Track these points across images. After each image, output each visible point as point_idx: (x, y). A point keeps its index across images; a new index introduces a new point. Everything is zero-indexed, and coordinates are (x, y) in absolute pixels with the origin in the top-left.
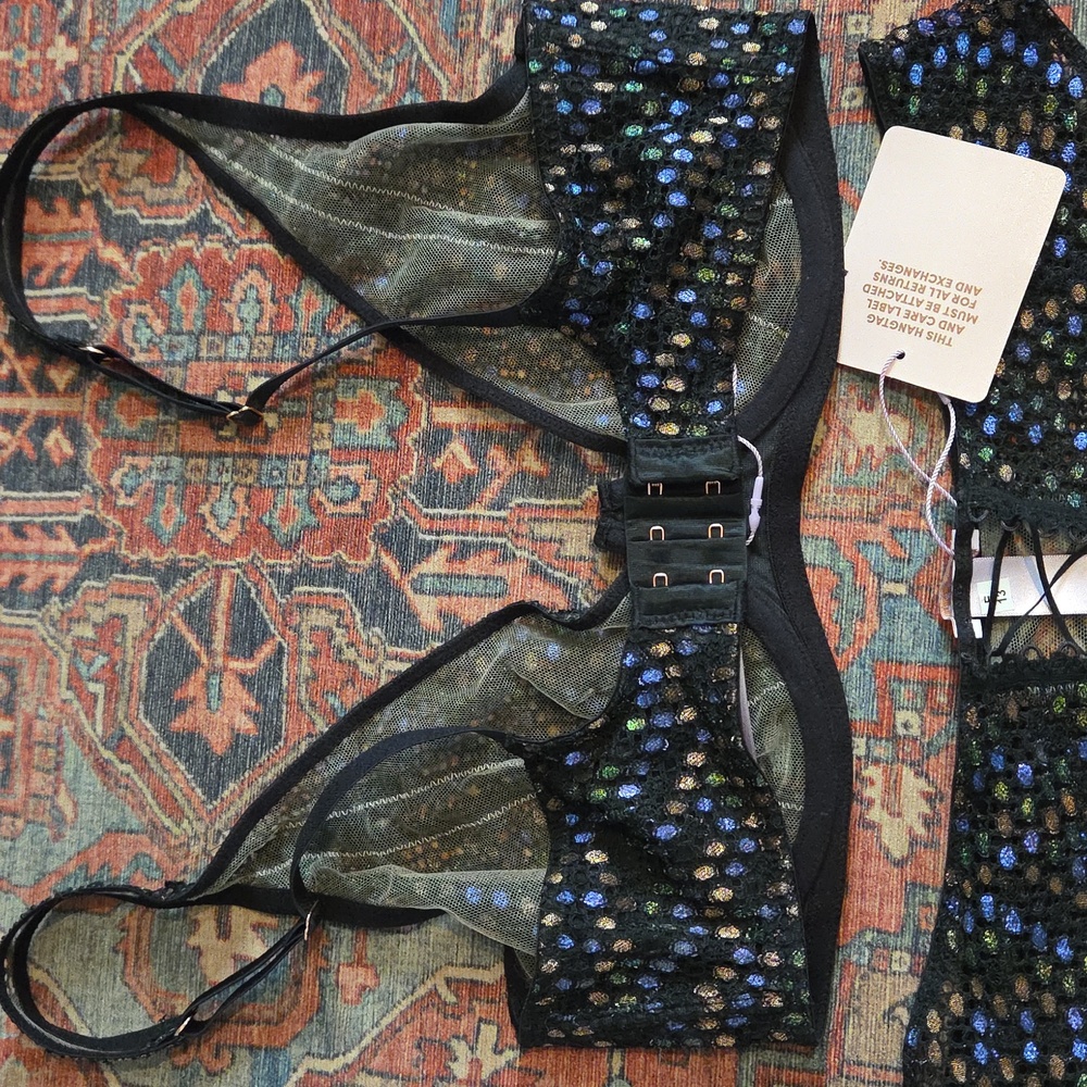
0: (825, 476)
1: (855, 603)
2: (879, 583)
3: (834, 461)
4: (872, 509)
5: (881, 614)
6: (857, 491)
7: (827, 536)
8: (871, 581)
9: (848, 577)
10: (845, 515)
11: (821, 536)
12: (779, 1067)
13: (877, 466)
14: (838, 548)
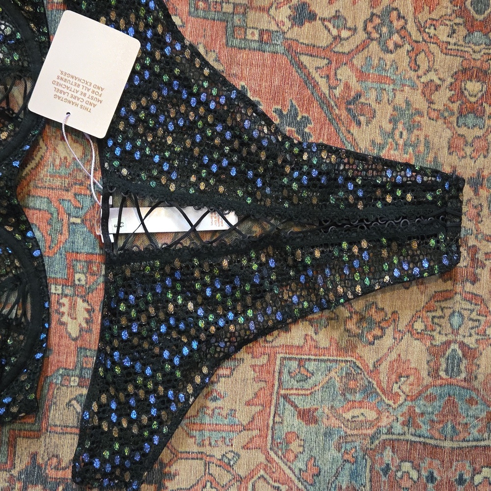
0: (45, 170)
1: (58, 226)
2: (69, 218)
3: (50, 163)
4: (66, 185)
5: (69, 231)
6: (60, 177)
7: (46, 197)
8: (65, 217)
9: (55, 215)
10: (54, 187)
11: (43, 196)
12: (20, 430)
13: (69, 166)
14: (51, 202)
